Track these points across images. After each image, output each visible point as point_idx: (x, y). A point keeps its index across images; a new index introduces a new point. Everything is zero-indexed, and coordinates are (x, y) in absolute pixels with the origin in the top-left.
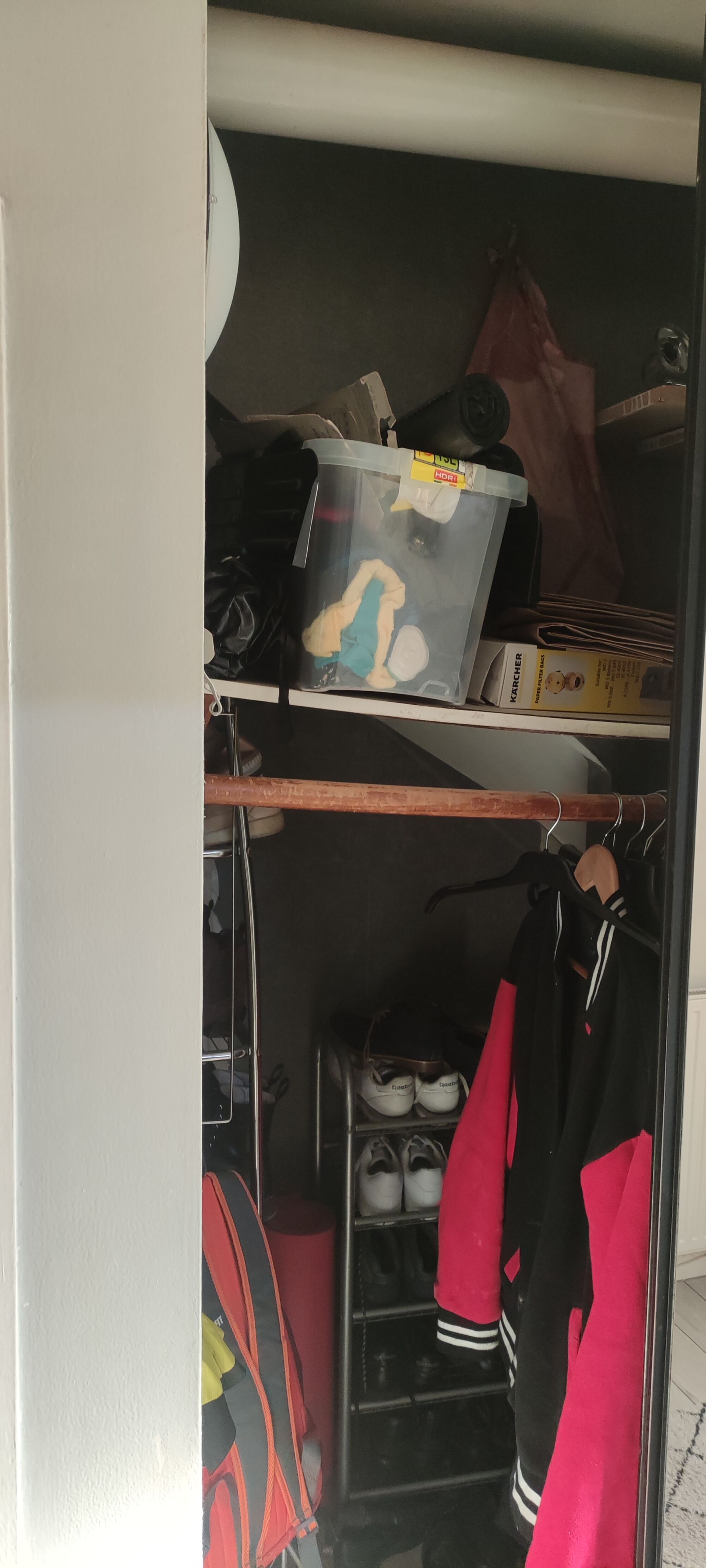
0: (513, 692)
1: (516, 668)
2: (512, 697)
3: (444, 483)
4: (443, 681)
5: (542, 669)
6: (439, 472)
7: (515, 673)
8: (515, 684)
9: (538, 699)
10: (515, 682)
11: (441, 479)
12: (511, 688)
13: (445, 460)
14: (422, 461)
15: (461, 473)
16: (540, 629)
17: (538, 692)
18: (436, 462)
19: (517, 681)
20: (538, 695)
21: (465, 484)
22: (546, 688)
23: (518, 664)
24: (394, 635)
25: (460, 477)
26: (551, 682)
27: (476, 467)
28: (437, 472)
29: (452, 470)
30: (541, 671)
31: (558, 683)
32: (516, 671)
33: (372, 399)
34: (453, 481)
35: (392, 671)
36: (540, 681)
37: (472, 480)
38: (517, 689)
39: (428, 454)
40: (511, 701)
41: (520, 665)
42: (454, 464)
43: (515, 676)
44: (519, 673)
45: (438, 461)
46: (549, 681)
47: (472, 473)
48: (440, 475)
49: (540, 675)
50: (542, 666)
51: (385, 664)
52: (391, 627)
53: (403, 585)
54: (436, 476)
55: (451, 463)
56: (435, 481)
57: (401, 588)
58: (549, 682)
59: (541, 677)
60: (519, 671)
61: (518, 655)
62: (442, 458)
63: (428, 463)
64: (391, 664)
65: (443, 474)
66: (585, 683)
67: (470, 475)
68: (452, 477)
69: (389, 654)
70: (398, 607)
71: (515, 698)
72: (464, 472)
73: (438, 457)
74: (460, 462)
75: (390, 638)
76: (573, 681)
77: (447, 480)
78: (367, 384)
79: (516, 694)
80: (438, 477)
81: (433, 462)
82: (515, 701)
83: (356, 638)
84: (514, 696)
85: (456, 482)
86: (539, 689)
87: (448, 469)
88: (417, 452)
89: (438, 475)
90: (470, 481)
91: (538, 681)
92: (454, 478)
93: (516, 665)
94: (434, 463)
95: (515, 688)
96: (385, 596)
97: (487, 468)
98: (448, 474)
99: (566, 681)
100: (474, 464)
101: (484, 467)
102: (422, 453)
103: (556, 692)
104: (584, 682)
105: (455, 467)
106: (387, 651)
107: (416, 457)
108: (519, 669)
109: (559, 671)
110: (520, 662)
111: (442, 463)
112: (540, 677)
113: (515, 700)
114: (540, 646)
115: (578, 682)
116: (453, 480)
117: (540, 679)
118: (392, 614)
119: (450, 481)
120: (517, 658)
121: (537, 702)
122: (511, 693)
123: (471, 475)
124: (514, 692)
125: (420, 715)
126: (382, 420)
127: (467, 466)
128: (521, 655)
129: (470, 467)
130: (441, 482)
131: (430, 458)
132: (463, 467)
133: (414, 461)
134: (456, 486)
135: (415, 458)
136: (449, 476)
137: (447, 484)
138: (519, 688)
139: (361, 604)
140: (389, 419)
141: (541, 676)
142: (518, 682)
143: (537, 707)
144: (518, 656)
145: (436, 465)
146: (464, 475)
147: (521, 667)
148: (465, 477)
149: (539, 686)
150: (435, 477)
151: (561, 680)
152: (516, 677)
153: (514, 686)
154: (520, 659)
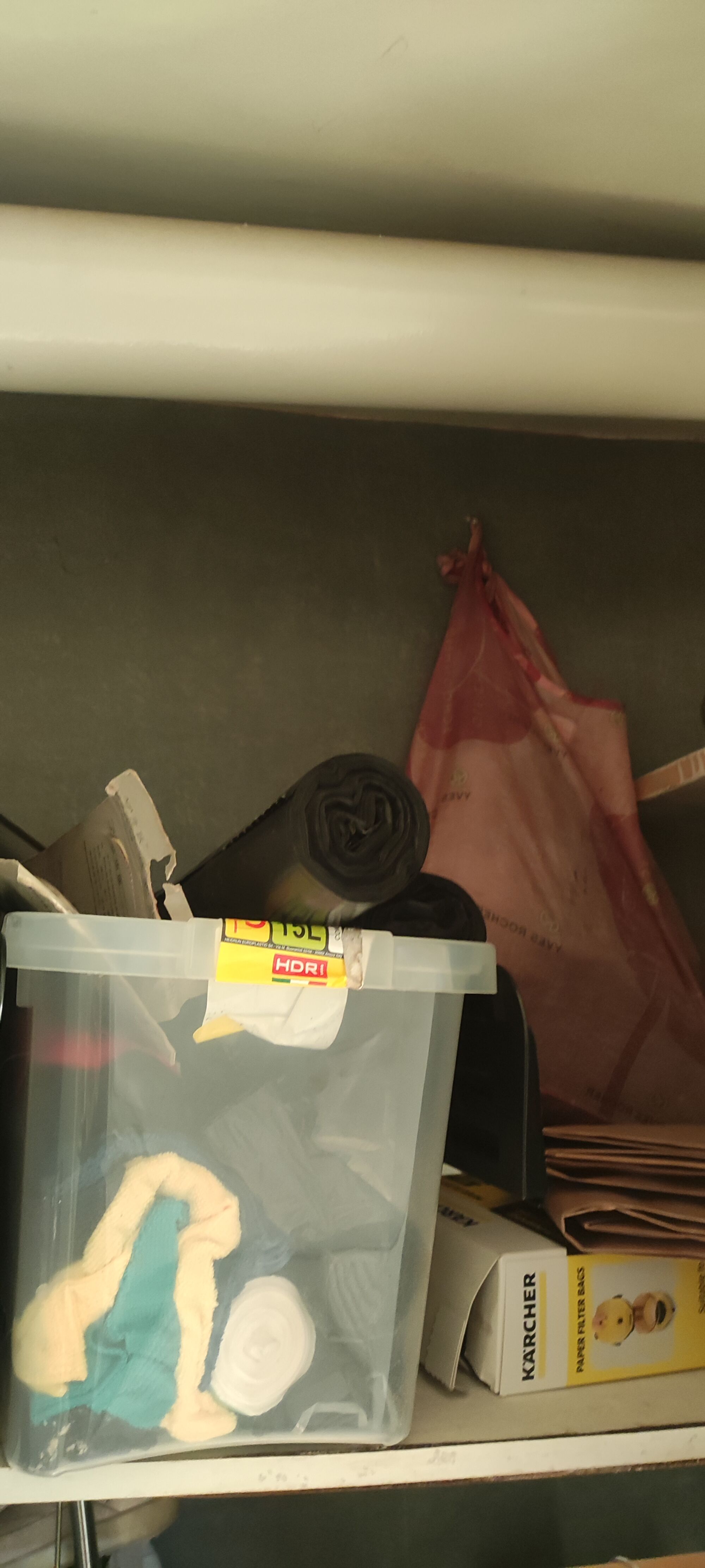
0: (525, 1357)
1: (526, 1307)
2: (524, 1370)
3: (296, 981)
4: (348, 1398)
5: (582, 1297)
6: (284, 959)
7: (526, 1316)
8: (529, 1341)
9: (581, 1362)
10: (526, 1337)
11: (290, 973)
12: (520, 1350)
13: (295, 933)
14: (241, 942)
15: (336, 955)
16: (566, 1220)
17: (581, 1349)
18: (274, 940)
19: (531, 1334)
20: (580, 1355)
21: (345, 979)
22: (596, 1337)
23: (529, 1297)
24: (221, 1315)
25: (334, 964)
26: (605, 1322)
27: (368, 937)
28: (279, 960)
29: (314, 952)
30: (581, 1302)
31: (620, 1321)
32: (527, 1311)
33: (132, 822)
34: (318, 975)
35: (222, 1398)
36: (581, 1325)
37: (361, 968)
38: (533, 1352)
39: (258, 922)
40: (524, 1379)
41: (533, 1298)
42: (319, 939)
43: (525, 1323)
44: (534, 1316)
45: (279, 937)
46: (600, 1321)
47: (361, 951)
48: (287, 965)
49: (580, 1311)
50: (581, 1292)
51: (205, 1384)
52: (209, 1300)
53: (233, 1202)
54: (277, 968)
55: (310, 937)
56: (274, 980)
57: (226, 1208)
58: (601, 1323)
59: (583, 1316)
60: (533, 1311)
61: (526, 1277)
62: (290, 928)
63: (256, 944)
64: (218, 1382)
65: (294, 962)
66: (676, 1310)
67: (355, 956)
68: (316, 966)
69: (210, 1363)
70: (222, 1252)
71: (532, 1369)
72: (341, 951)
73: (278, 927)
74: (332, 930)
75: (210, 1325)
76: (651, 1312)
77: (303, 974)
78: (119, 794)
79: (532, 1361)
80: (282, 971)
81: (267, 939)
82: (532, 1377)
83: (123, 1341)
84: (529, 1366)
85: (325, 975)
86: (581, 1341)
87: (303, 950)
88: (230, 923)
89: (283, 965)
90: (355, 969)
91: (577, 1326)
92: (319, 967)
93: (526, 1299)
94: (270, 941)
95: (529, 1349)
96: (189, 1233)
97: (395, 934)
98: (305, 961)
99: (636, 1314)
100: (363, 931)
101: (388, 934)
102: (242, 923)
103: (618, 1341)
104: (673, 1310)
105: (320, 945)
106: (204, 1357)
107: (227, 934)
108: (534, 1306)
109: (619, 1296)
110: (534, 1291)
111: (290, 940)
112: (579, 1317)
113: (531, 1374)
114: (572, 1251)
115: (662, 1312)
116: (318, 971)
117: (581, 1319)
118: (210, 1271)
119: (310, 974)
120: (526, 1285)
121: (579, 1370)
122: (522, 1361)
123: (356, 958)
124: (529, 1357)
125: (306, 1479)
126: (153, 862)
127: (347, 939)
128: (533, 1276)
129: (355, 940)
130: (288, 981)
131: (262, 933)
132: (338, 941)
133: (223, 943)
134: (324, 984)
135: (224, 938)
136: (308, 964)
137: (305, 981)
138: (537, 1347)
139: (130, 1263)
140: (167, 859)
141: (581, 1313)
142: (534, 1336)
143: (582, 1378)
144: (529, 1280)
145: (274, 947)
146: (343, 957)
147: (536, 1302)
148: (344, 961)
149: (582, 1336)
150: (275, 971)
151: (625, 1313)
152: (530, 1325)
153: (526, 1345)
154: (533, 1284)
